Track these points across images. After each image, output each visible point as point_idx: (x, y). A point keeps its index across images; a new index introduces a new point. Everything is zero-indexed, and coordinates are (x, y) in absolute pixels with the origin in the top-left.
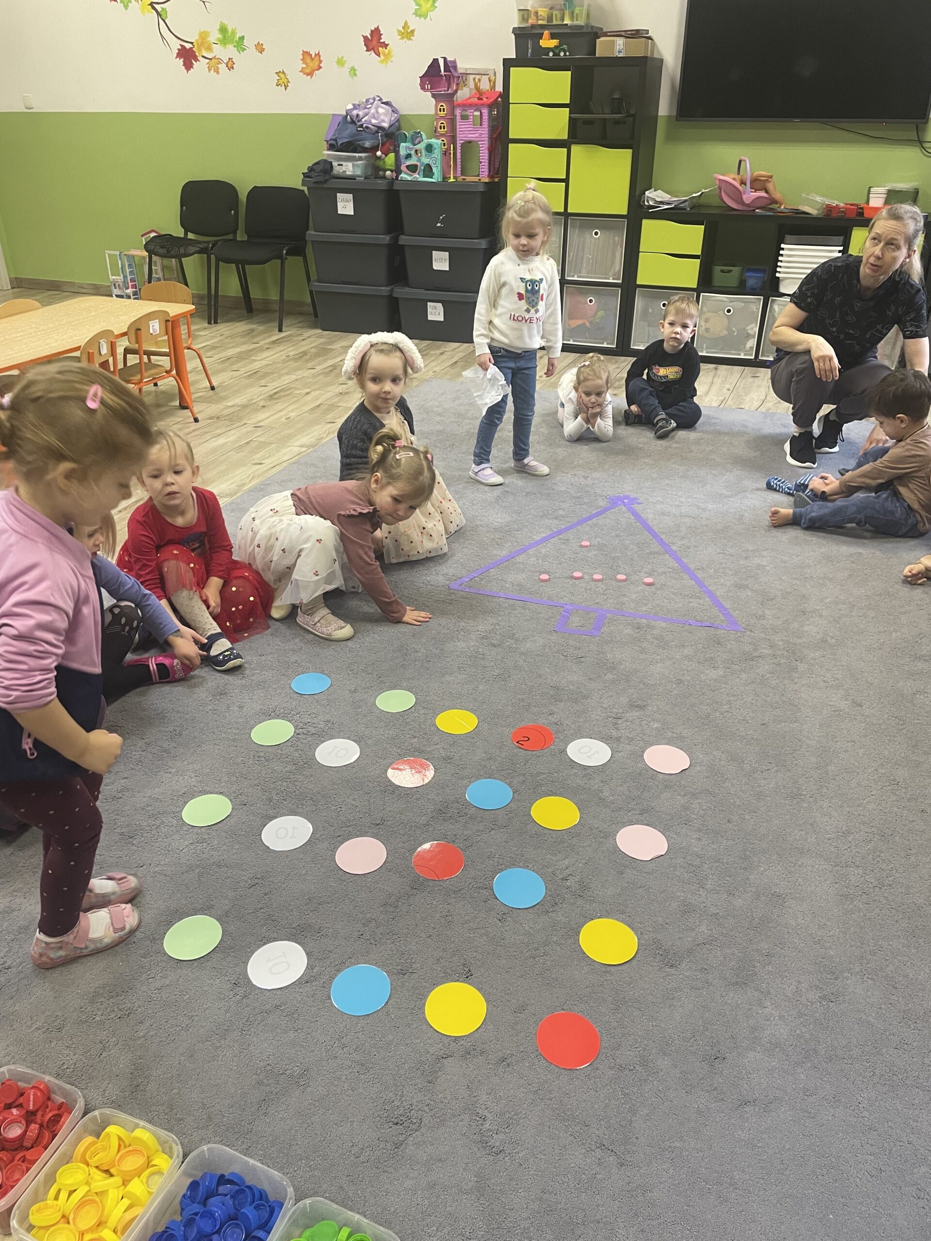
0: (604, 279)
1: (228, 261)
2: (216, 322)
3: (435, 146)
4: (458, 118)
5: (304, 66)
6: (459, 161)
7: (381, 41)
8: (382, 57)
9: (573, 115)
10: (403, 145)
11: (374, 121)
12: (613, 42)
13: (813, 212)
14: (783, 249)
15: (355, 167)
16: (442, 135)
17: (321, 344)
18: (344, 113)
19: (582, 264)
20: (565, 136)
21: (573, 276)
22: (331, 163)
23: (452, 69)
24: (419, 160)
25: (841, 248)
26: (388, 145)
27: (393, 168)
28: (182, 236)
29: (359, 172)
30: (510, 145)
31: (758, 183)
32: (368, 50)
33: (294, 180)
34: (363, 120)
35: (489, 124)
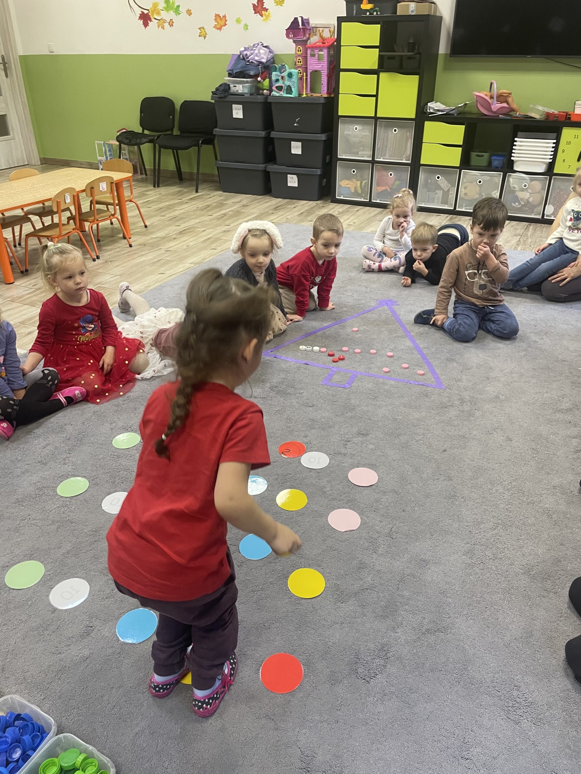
0: (400, 160)
1: (166, 147)
2: (158, 186)
3: (293, 74)
4: (309, 55)
5: (216, 23)
6: (309, 83)
7: (264, 7)
8: (264, 17)
9: (382, 53)
10: (274, 73)
11: (256, 58)
12: (408, 5)
13: (537, 116)
14: (516, 141)
15: (244, 88)
16: (300, 67)
17: (220, 200)
18: (239, 54)
19: (386, 151)
20: (376, 67)
21: (380, 158)
22: (229, 85)
23: (306, 24)
24: (284, 83)
25: (555, 141)
26: (265, 73)
27: (268, 88)
28: (141, 132)
29: (246, 91)
30: (341, 73)
31: (502, 98)
32: (255, 13)
33: (207, 97)
34: (250, 57)
35: (328, 59)
